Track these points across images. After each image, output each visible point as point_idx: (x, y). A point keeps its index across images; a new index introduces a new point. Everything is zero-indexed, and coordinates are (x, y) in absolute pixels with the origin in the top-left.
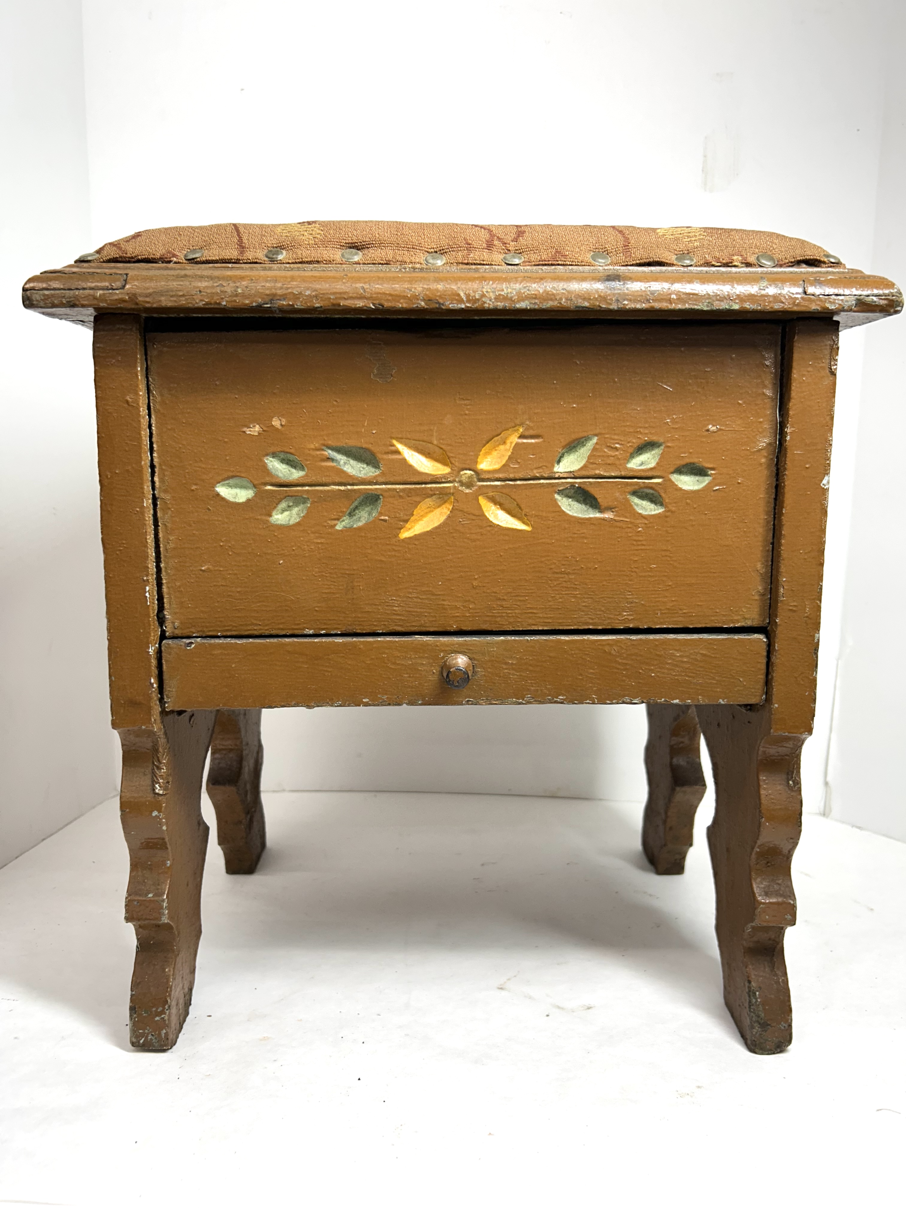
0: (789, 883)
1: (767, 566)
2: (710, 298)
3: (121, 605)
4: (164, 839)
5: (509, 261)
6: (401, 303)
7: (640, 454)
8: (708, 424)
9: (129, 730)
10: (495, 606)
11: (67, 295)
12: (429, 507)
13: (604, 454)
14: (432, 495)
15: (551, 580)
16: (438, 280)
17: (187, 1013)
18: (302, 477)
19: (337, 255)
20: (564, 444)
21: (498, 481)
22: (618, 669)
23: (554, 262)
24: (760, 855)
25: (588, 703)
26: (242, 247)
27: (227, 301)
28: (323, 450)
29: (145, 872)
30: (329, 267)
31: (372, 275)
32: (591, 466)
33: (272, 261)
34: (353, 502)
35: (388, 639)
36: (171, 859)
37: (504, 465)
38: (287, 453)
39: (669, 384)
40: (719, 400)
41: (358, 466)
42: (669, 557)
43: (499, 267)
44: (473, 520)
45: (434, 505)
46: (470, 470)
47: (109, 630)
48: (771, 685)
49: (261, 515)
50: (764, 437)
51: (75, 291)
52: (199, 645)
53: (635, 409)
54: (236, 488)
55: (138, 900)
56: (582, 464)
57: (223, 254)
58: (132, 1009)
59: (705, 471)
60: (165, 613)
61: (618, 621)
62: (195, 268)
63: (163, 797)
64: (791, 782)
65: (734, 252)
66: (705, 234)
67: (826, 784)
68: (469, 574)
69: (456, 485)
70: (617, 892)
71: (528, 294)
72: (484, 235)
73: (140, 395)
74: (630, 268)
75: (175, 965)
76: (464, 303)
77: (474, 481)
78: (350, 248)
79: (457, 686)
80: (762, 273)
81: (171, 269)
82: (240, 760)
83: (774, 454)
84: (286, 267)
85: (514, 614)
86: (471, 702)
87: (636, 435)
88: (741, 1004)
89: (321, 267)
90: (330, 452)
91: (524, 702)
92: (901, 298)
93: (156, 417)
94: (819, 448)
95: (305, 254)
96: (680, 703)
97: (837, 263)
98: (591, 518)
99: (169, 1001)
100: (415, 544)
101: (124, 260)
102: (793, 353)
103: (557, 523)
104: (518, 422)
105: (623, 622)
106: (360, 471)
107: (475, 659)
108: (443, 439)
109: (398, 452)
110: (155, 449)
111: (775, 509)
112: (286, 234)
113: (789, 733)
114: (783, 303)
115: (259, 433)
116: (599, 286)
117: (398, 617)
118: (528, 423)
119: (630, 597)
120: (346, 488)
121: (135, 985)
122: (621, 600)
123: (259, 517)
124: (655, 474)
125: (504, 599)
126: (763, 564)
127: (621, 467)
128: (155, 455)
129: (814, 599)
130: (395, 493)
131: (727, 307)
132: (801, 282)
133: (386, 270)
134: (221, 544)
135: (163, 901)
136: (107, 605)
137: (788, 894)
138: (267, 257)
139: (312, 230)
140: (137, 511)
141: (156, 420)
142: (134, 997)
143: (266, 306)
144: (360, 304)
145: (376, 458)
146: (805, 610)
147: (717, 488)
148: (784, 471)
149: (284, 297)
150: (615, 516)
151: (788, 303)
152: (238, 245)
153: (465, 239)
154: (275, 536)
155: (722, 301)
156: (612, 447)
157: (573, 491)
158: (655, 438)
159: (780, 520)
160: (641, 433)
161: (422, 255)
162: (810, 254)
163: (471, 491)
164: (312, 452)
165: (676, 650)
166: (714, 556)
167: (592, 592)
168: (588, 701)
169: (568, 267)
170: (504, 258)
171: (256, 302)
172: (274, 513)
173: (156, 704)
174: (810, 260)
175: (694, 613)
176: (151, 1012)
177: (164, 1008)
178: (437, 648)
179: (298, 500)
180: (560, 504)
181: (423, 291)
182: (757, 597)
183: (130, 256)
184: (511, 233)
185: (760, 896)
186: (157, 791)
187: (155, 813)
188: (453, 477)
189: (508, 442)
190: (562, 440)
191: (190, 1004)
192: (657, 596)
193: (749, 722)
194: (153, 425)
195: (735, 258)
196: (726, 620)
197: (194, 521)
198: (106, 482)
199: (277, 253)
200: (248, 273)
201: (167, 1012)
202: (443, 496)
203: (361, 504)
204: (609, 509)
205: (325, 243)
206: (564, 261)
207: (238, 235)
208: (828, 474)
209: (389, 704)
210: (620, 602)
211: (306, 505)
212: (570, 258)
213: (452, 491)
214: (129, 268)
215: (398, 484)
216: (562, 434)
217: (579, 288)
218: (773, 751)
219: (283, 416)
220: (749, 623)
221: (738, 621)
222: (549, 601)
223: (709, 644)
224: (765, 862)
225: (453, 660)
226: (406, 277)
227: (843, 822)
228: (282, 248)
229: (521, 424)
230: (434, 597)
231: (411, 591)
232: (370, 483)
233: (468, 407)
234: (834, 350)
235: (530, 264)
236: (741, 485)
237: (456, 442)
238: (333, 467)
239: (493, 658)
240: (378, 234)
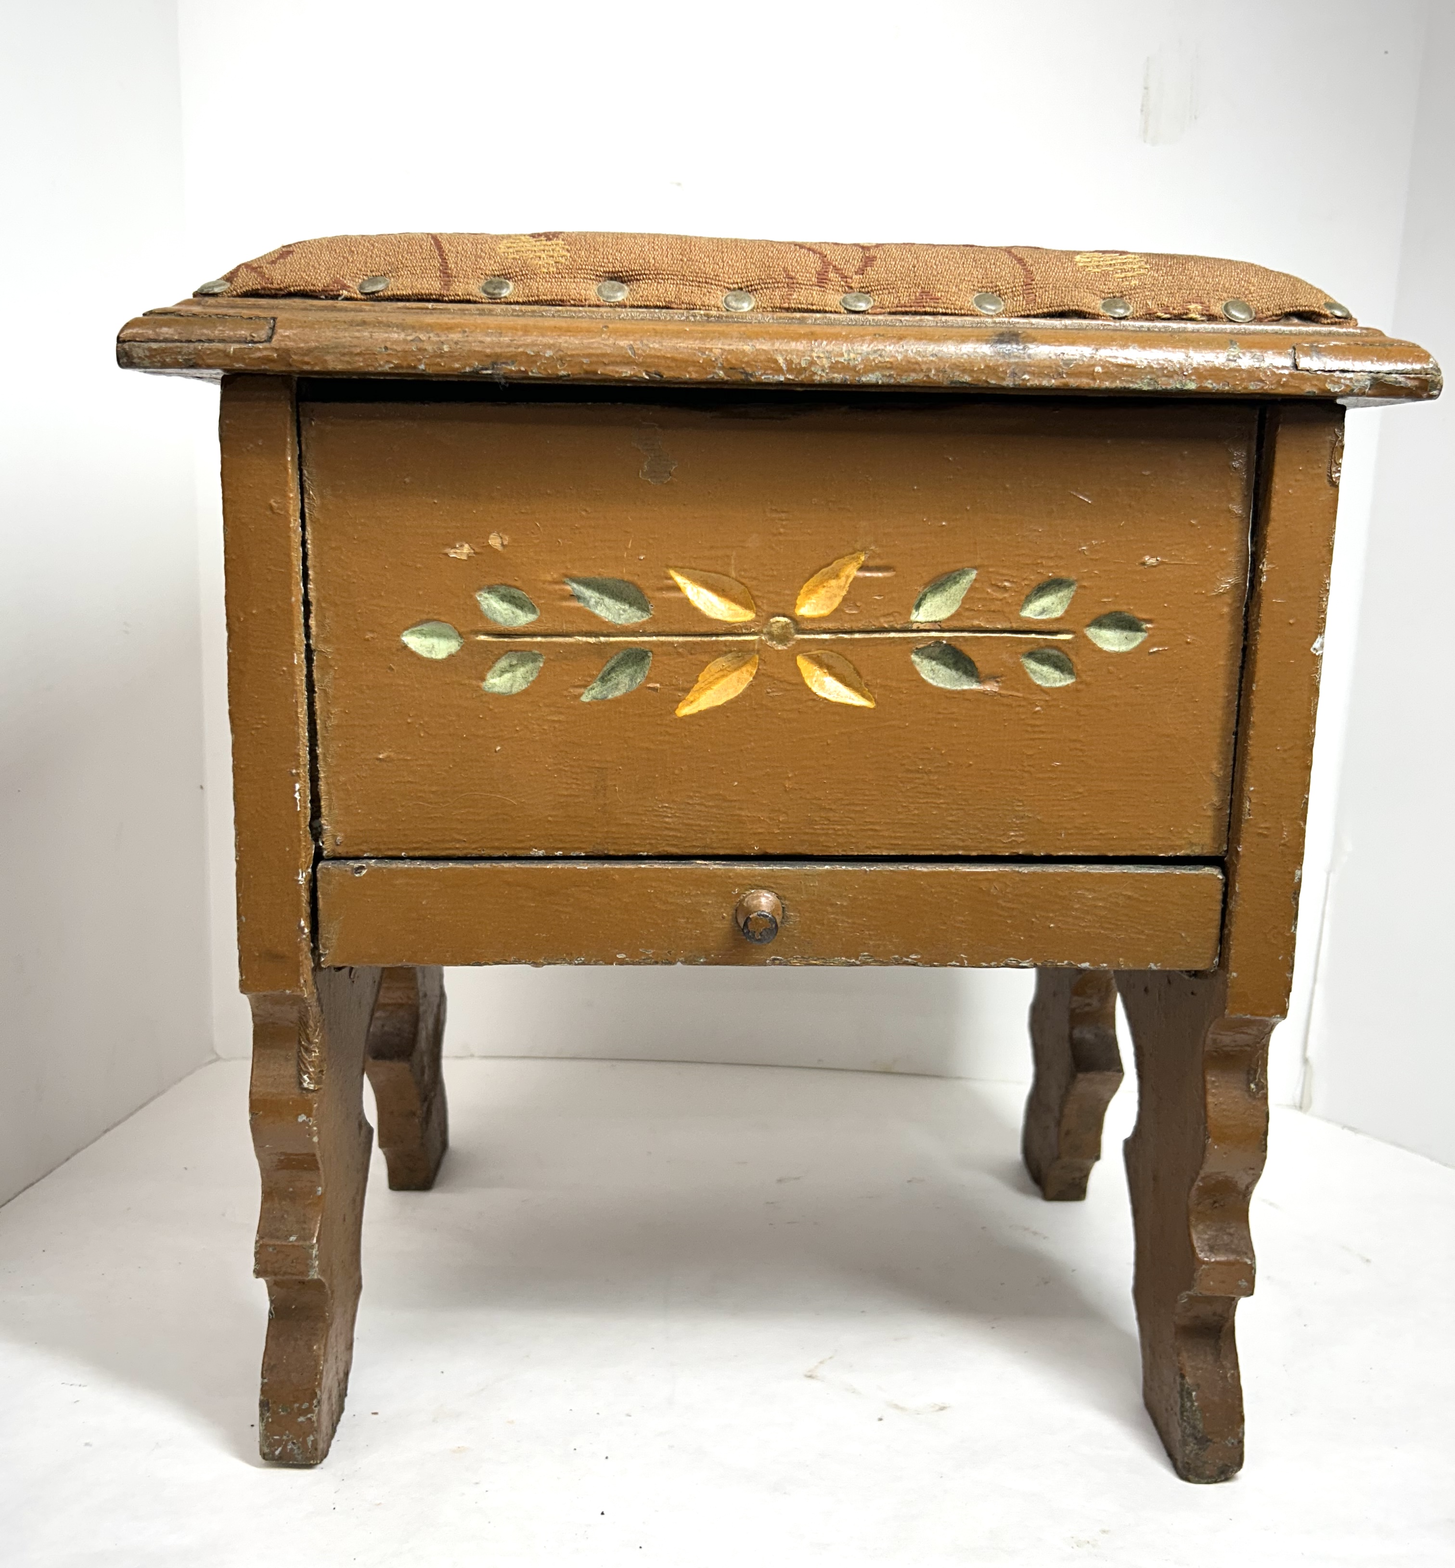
0: (1245, 1233)
1: (1226, 766)
2: (1153, 373)
3: (257, 811)
4: (314, 1155)
5: (851, 306)
6: (689, 373)
7: (1041, 597)
8: (1145, 555)
9: (265, 996)
10: (817, 819)
11: (185, 351)
12: (721, 670)
13: (987, 597)
14: (726, 653)
15: (902, 782)
16: (746, 337)
17: (341, 1409)
18: (532, 623)
19: (591, 291)
20: (926, 579)
21: (827, 633)
22: (1000, 916)
23: (919, 309)
24: (1205, 1191)
25: (954, 966)
26: (446, 274)
27: (426, 365)
28: (564, 583)
29: (284, 1203)
30: (580, 312)
31: (646, 327)
32: (967, 614)
33: (494, 299)
34: (608, 662)
35: (656, 866)
36: (323, 1183)
37: (836, 610)
38: (510, 586)
39: (1087, 493)
40: (1163, 518)
41: (617, 607)
42: (1081, 750)
43: (836, 316)
44: (787, 690)
45: (729, 667)
46: (784, 616)
47: (238, 847)
48: (1228, 943)
49: (469, 678)
50: (1228, 574)
51: (197, 344)
52: (372, 872)
53: (1035, 530)
54: (432, 636)
55: (274, 1245)
56: (953, 610)
57: (419, 286)
58: (264, 1405)
59: (1137, 624)
60: (323, 822)
61: (1002, 845)
62: (377, 308)
63: (314, 1094)
64: (1253, 1086)
65: (1190, 297)
66: (1148, 266)
67: (1306, 1061)
68: (779, 770)
69: (763, 638)
70: (983, 1228)
71: (880, 362)
72: (813, 263)
73: (290, 498)
74: (1034, 321)
75: (326, 1340)
76: (784, 374)
77: (790, 633)
78: (611, 279)
79: (759, 940)
80: (1231, 333)
81: (340, 310)
82: (416, 1020)
83: (1241, 601)
84: (514, 310)
85: (845, 832)
86: (777, 962)
87: (1035, 568)
88: (1169, 1408)
89: (567, 311)
90: (575, 586)
91: (858, 963)
92: (1439, 378)
93: (314, 530)
94: (1309, 594)
95: (545, 289)
96: (1091, 968)
97: (1345, 318)
98: (964, 691)
99: (318, 1392)
100: (700, 726)
101: (269, 292)
102: (1274, 453)
103: (914, 697)
104: (858, 546)
105: (1009, 845)
106: (620, 615)
107: (785, 898)
108: (745, 570)
109: (677, 588)
110: (311, 577)
111: (1241, 682)
112: (513, 256)
113: (1252, 1014)
114: (1262, 381)
115: (469, 557)
116: (986, 349)
117: (671, 833)
118: (873, 548)
119: (1021, 808)
120: (597, 639)
121: (268, 1369)
122: (1007, 813)
123: (467, 682)
124: (1061, 626)
125: (831, 809)
126: (1220, 763)
127: (1011, 616)
128: (311, 586)
129: (1296, 818)
130: (670, 648)
131: (1178, 386)
132: (1290, 351)
133: (665, 318)
134: (409, 721)
135: (312, 1247)
136: (236, 809)
137: (1244, 1249)
138: (485, 292)
139: (553, 250)
140: (283, 671)
141: (313, 533)
142: (267, 1388)
143: (485, 372)
144: (627, 372)
145: (643, 596)
146: (1282, 834)
147: (1155, 649)
148: (1257, 628)
149: (513, 358)
150: (1000, 688)
151: (1270, 381)
152: (440, 271)
153: (785, 270)
154: (491, 710)
155: (1172, 377)
156: (998, 586)
157: (938, 650)
158: (1063, 574)
159: (1248, 701)
160: (1043, 566)
161: (719, 293)
162: (1304, 303)
163: (785, 648)
164: (546, 586)
165: (1088, 890)
166: (1147, 751)
167: (965, 800)
168: (954, 963)
169: (940, 317)
170: (844, 300)
171: (470, 366)
172: (489, 675)
173: (306, 958)
174: (1304, 312)
175: (1115, 834)
176: (292, 1409)
177: (311, 1404)
178: (730, 881)
179: (525, 656)
180: (918, 668)
181: (722, 354)
182: (1210, 813)
183: (278, 287)
184: (854, 259)
185: (1202, 1251)
186: (305, 1085)
187: (302, 1118)
188: (758, 626)
189: (843, 575)
190: (924, 574)
191: (346, 1395)
192: (1060, 808)
193: (1192, 993)
194: (309, 541)
195: (1192, 306)
196: (1164, 845)
197: (367, 686)
198: (236, 627)
199: (500, 286)
200: (458, 320)
201: (316, 1409)
202: (742, 654)
203: (619, 664)
204: (994, 677)
205: (572, 271)
206: (935, 307)
207: (441, 255)
208: (1322, 633)
209: (656, 963)
210: (1005, 815)
211: (537, 664)
212: (944, 303)
213: (756, 647)
214: (277, 308)
215: (676, 635)
216: (924, 566)
217: (957, 354)
218: (1227, 1039)
219: (505, 531)
220: (1197, 851)
221: (1181, 848)
222: (899, 813)
223: (1136, 881)
224: (1212, 1201)
225: (753, 899)
226: (697, 332)
227: (1329, 1121)
228: (507, 276)
229: (863, 550)
230: (726, 804)
231: (691, 794)
232: (634, 633)
233: (784, 523)
234: (1337, 449)
235: (883, 311)
236: (1190, 646)
237: (764, 575)
238: (579, 609)
239: (813, 898)
240: (654, 258)
